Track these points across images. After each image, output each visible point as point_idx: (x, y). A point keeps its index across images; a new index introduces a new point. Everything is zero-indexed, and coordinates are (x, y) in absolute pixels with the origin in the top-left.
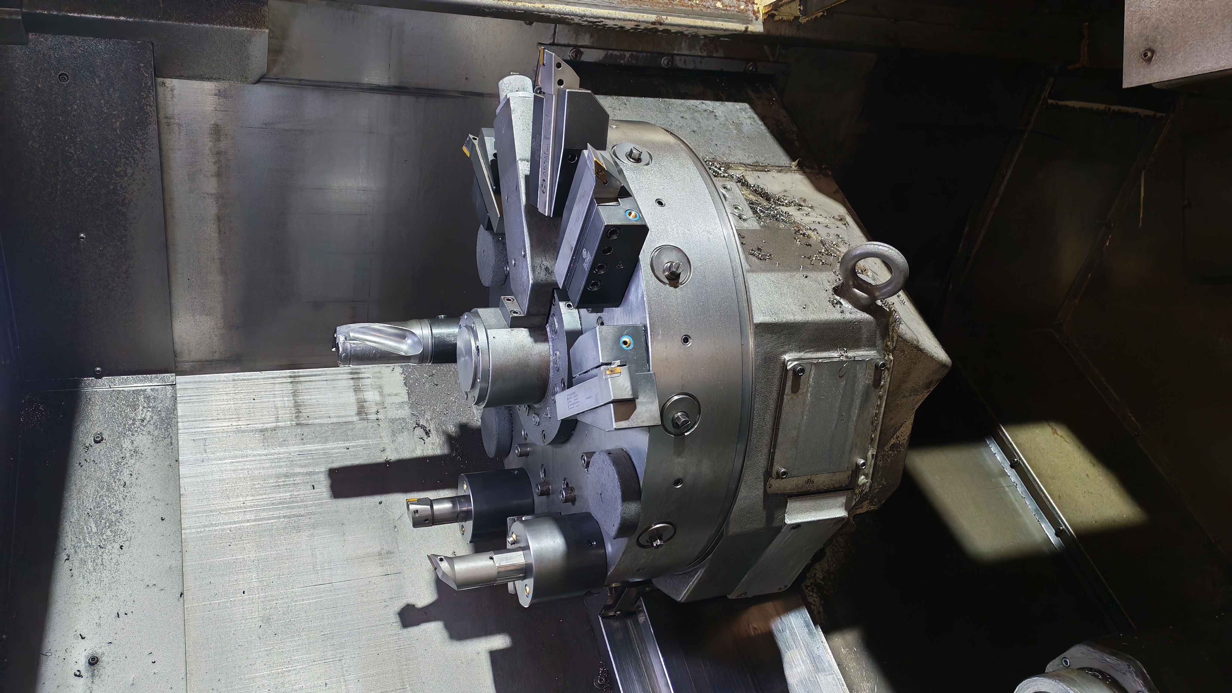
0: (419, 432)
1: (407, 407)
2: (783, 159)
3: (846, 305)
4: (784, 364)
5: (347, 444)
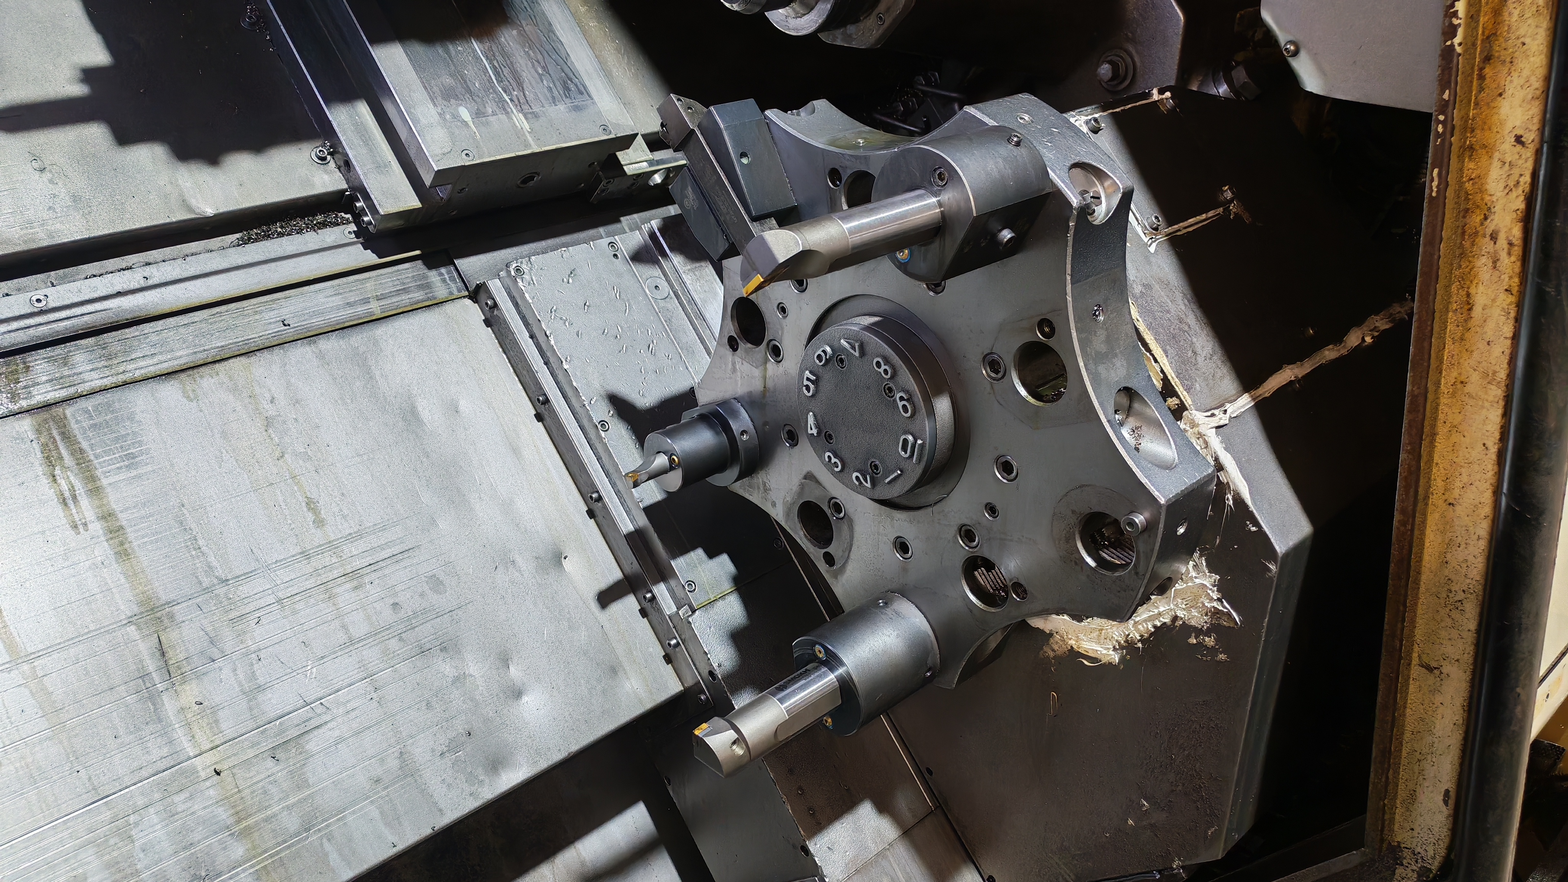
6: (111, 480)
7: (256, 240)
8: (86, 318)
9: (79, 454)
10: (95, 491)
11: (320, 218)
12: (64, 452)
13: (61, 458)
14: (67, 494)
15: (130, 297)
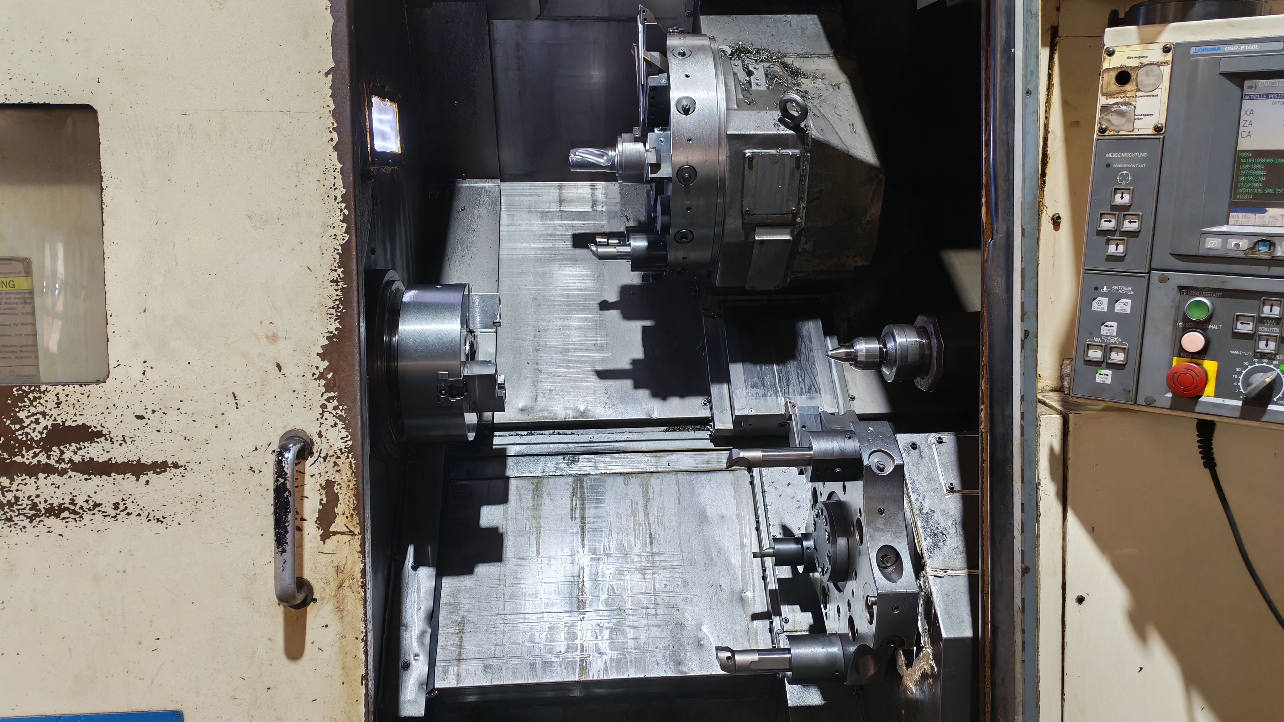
0: (624, 219)
1: (619, 205)
2: (827, 49)
3: (782, 127)
4: (745, 154)
5: (584, 222)
6: (589, 506)
7: (671, 431)
8: (602, 447)
9: (583, 493)
10: (583, 508)
11: (698, 427)
12: (579, 492)
13: (577, 493)
14: (574, 506)
15: (619, 443)
